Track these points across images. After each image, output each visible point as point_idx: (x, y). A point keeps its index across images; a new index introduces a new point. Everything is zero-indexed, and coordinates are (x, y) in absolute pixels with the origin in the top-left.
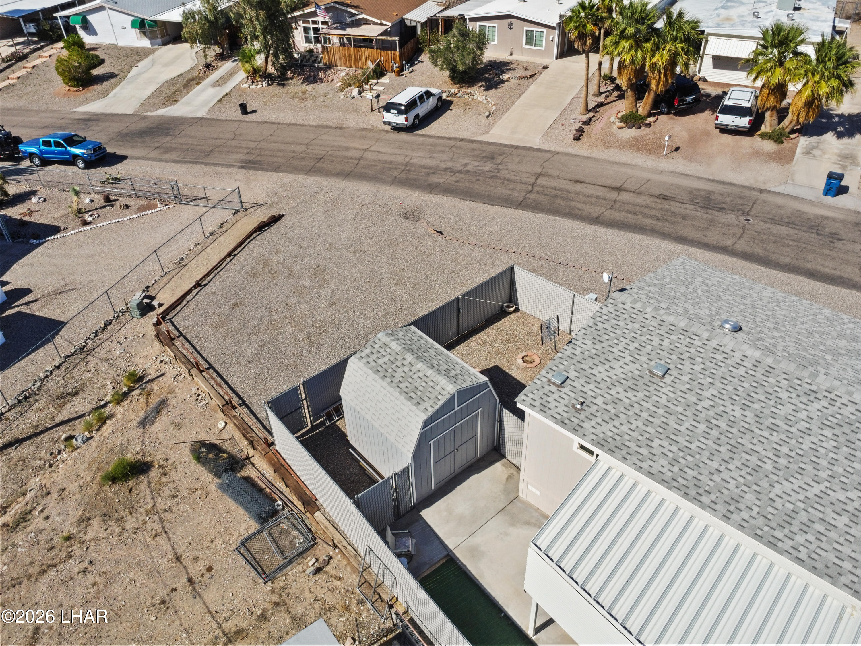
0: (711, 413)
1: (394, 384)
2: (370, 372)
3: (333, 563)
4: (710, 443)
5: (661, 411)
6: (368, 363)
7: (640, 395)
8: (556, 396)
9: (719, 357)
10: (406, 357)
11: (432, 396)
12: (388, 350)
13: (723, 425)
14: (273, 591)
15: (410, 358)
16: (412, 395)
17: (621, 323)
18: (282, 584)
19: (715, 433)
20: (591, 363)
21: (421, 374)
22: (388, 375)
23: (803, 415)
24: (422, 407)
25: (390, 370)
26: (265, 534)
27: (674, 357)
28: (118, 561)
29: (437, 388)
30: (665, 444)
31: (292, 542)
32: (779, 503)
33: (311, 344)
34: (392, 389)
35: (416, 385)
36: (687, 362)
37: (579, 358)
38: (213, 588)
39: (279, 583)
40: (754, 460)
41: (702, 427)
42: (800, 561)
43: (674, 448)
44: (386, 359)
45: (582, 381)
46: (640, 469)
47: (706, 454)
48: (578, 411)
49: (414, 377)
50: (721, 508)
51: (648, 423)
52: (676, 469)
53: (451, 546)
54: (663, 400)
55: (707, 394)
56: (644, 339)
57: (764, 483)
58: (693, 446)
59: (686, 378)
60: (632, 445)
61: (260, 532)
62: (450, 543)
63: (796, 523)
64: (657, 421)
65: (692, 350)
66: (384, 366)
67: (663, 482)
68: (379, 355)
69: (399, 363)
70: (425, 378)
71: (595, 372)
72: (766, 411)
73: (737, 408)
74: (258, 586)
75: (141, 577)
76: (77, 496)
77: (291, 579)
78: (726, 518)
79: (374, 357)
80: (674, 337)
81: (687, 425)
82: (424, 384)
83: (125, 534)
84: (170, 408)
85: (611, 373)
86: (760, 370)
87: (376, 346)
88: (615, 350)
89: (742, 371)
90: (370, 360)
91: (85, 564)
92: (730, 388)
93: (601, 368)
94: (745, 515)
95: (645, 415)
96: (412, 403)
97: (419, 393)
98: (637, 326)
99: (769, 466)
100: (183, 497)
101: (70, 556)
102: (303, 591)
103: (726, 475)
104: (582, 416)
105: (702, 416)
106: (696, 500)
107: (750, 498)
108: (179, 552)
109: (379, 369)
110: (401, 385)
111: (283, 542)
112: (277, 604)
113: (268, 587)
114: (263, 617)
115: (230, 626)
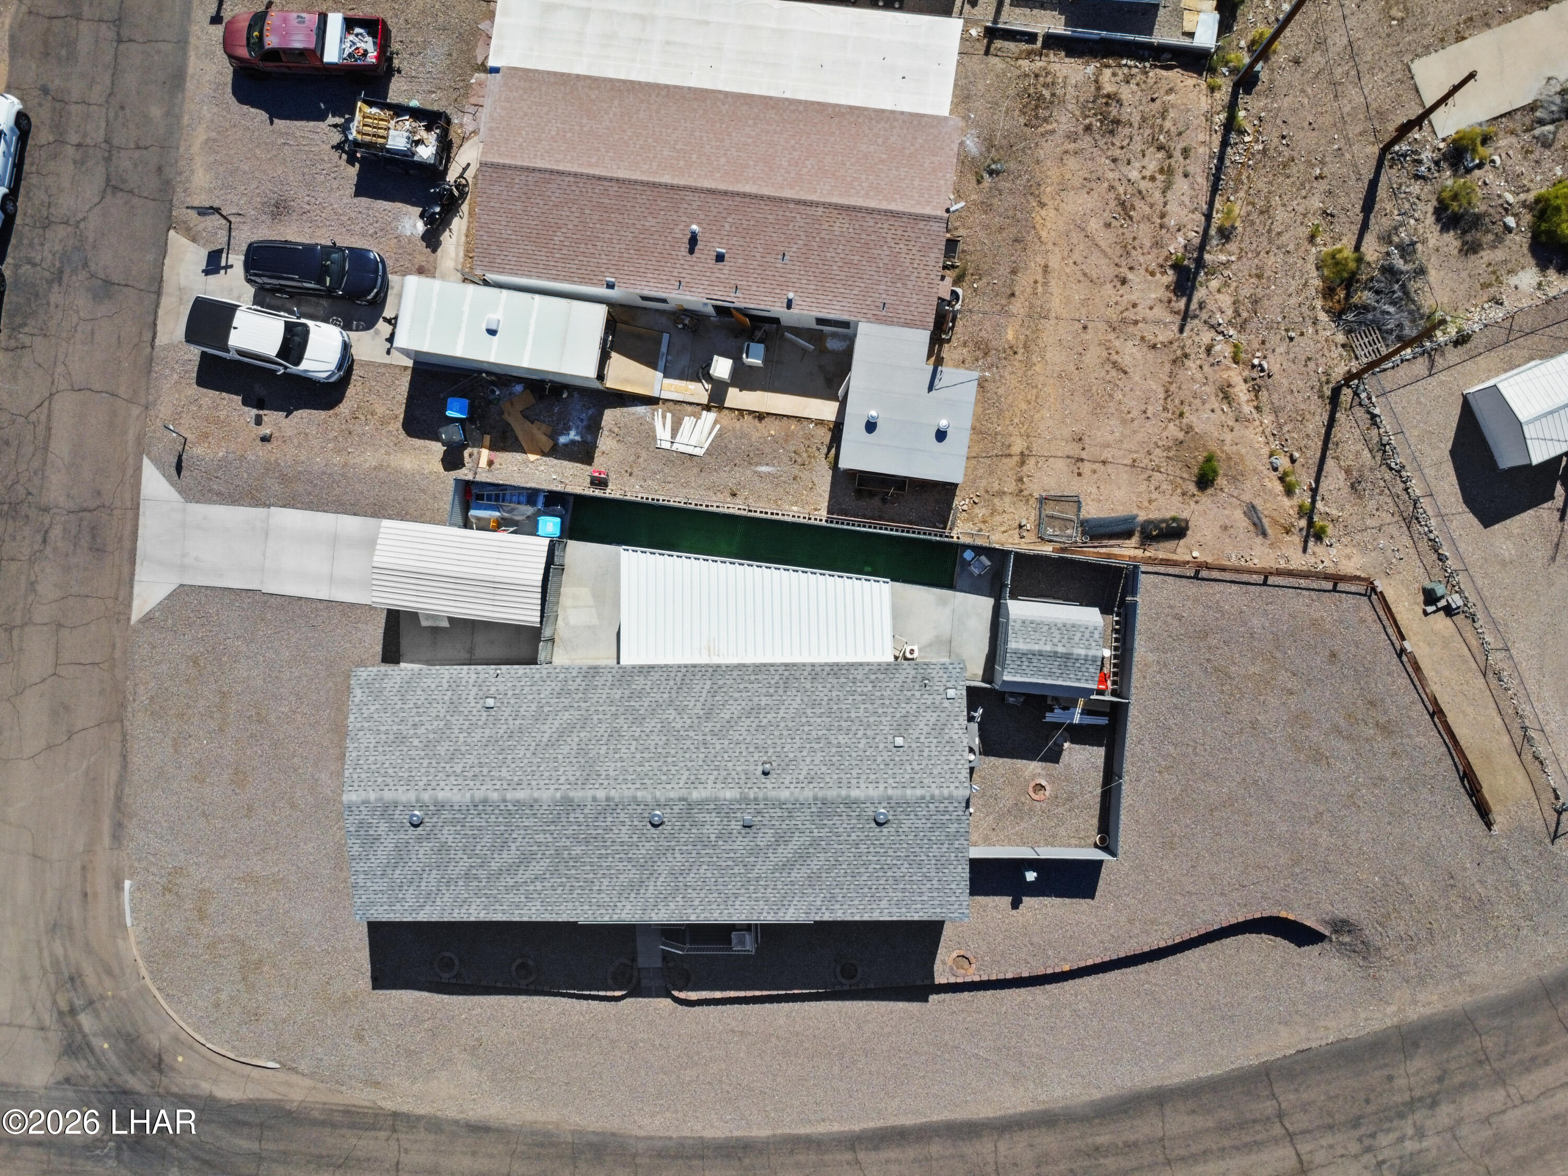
0: (854, 728)
3: (1017, 536)
4: (844, 707)
5: (880, 711)
7: (898, 715)
8: (944, 680)
9: (872, 777)
13: (844, 724)
14: (1031, 495)
15: (1060, 649)
17: (946, 767)
18: (1030, 503)
19: (845, 715)
20: (943, 721)
23: (808, 760)
26: (1074, 517)
27: (897, 759)
28: (1135, 432)
30: (865, 690)
31: (1053, 527)
32: (794, 690)
33: (1216, 670)
36: (888, 760)
37: (952, 719)
38: (1064, 468)
39: (1032, 501)
40: (817, 711)
41: (853, 715)
42: (772, 665)
43: (859, 690)
45: (937, 702)
46: (868, 664)
47: (842, 698)
48: (924, 678)
50: (818, 669)
51: (882, 697)
52: (851, 677)
53: (958, 594)
54: (883, 719)
55: (864, 741)
56: (924, 763)
57: (806, 699)
58: (851, 698)
59: (881, 746)
60: (881, 677)
61: (1078, 516)
62: (960, 595)
63: (782, 685)
64: (878, 702)
65: (890, 772)
67: (852, 665)
69: (1064, 641)
71: (935, 715)
72: (827, 750)
73: (843, 742)
74: (1043, 490)
75: (1110, 438)
76: (1216, 434)
77: (1029, 510)
78: (813, 665)
80: (907, 776)
81: (862, 711)
83: (1152, 446)
84: (1253, 535)
85: (924, 720)
86: (845, 781)
87: (1094, 644)
88: (935, 741)
89: (854, 772)
90: (1087, 632)
91: (1149, 415)
92: (854, 755)
93: (933, 720)
94: (806, 673)
95: (887, 702)
98: (935, 772)
99: (809, 711)
100: (1150, 492)
101: (1165, 409)
102: (1016, 509)
103: (826, 691)
104: (919, 676)
105: (857, 723)
106: (831, 665)
107: (808, 685)
108: (1109, 466)
111: (1057, 523)
112: (1021, 491)
113: (1036, 495)
114: (1020, 480)
115: (1031, 462)
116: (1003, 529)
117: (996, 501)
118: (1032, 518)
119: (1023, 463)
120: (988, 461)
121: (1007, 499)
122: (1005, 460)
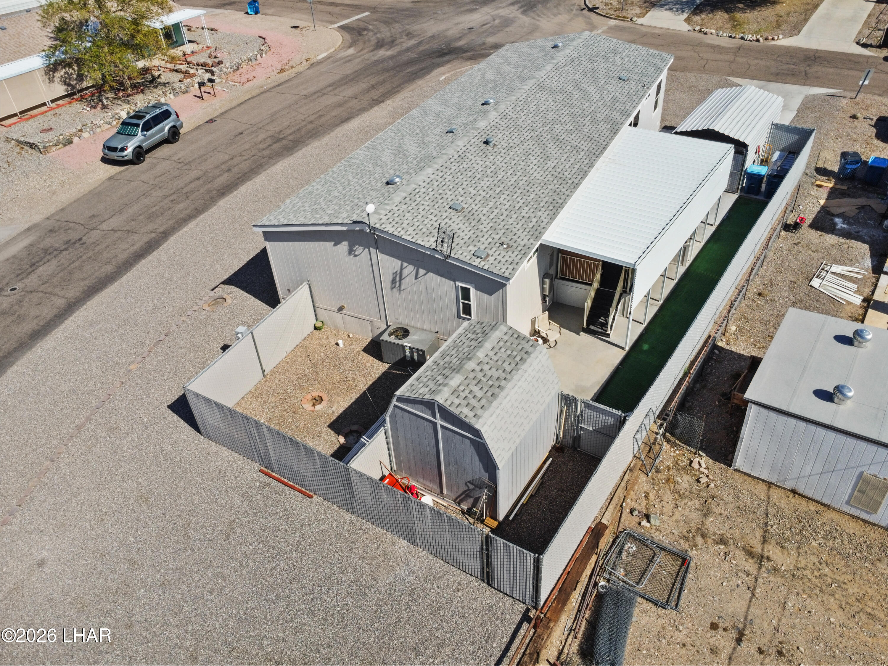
1: (508, 376)
2: (495, 403)
6: (482, 407)
10: (470, 369)
11: (517, 342)
12: (461, 388)
14: (695, 547)
15: (471, 365)
16: (518, 359)
18: (682, 541)
21: (491, 354)
22: (497, 384)
24: (530, 350)
25: (490, 383)
26: (641, 589)
29: (506, 338)
34: (515, 377)
35: (505, 356)
38: (730, 608)
39: (683, 545)
44: (476, 389)
49: (495, 358)
61: (642, 596)
66: (485, 390)
68: (470, 396)
69: (480, 375)
70: (496, 350)
74: (699, 563)
77: (672, 537)
79: (473, 402)
82: (503, 350)
87: (457, 401)
90: (478, 405)
96: (528, 358)
97: (515, 353)
102: (677, 521)
109: (489, 394)
110: (508, 369)
111: (641, 564)
112: (703, 536)
113: (693, 553)
114: (722, 541)
115: (751, 566)
116: (651, 496)
117: (696, 503)
118: (656, 536)
119: (750, 553)
120: (761, 512)
121: (695, 517)
122: (759, 534)
